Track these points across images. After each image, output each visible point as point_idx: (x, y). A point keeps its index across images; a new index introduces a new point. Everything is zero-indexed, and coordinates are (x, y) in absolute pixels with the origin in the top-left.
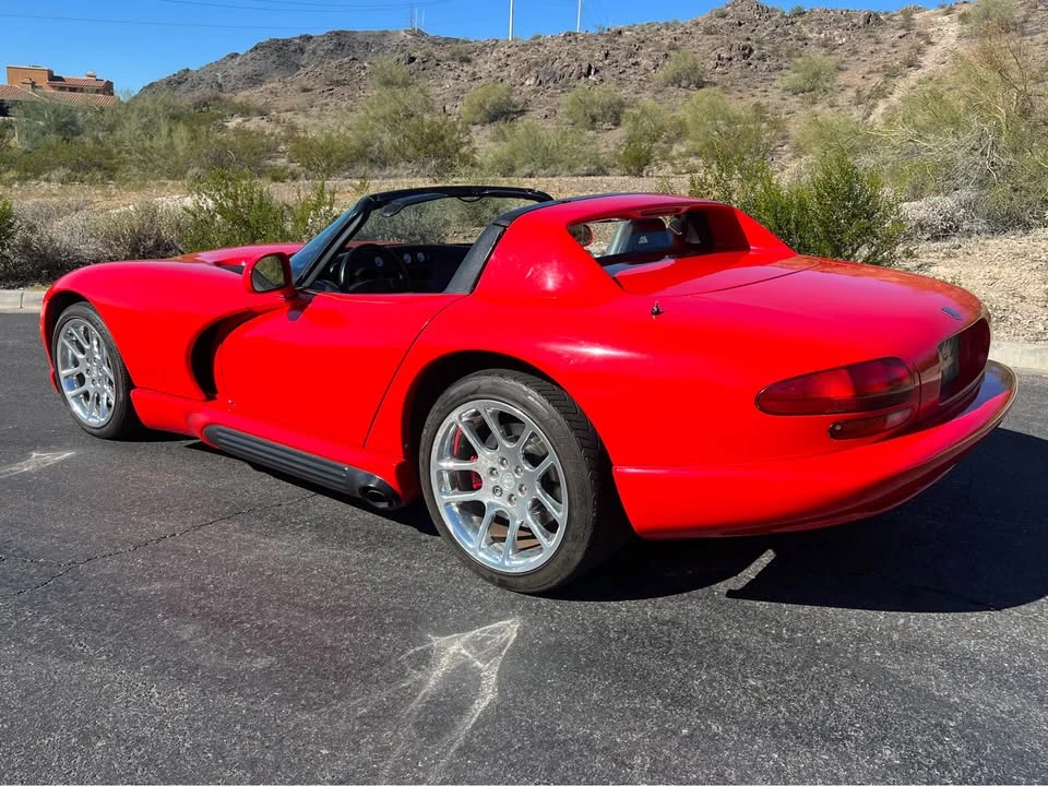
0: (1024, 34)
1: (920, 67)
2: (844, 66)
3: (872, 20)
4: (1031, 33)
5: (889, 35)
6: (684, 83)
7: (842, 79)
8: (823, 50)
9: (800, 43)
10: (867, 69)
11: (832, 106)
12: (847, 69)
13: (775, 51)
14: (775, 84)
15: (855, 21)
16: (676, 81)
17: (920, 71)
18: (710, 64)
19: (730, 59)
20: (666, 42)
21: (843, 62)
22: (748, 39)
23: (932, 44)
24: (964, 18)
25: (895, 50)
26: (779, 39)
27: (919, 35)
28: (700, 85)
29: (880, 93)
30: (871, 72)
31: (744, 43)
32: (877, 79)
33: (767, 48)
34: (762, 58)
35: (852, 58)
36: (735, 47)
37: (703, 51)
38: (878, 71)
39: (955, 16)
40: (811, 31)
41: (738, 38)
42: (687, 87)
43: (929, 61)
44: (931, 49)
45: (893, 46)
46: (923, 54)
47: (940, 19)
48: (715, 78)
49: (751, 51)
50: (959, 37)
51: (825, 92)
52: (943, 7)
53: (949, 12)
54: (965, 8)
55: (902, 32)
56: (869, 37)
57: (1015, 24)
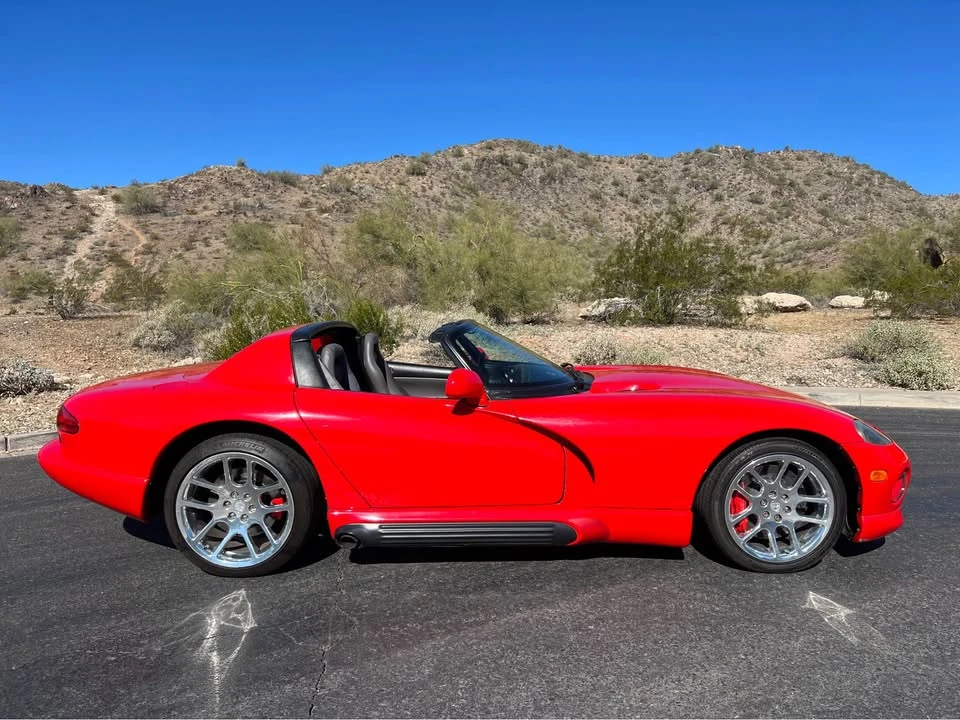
0: (166, 215)
1: (92, 233)
2: (23, 227)
3: (37, 191)
4: (171, 215)
5: (59, 206)
7: (25, 237)
10: (45, 231)
11: (24, 260)
12: (25, 230)
15: (23, 191)
17: (93, 236)
21: (21, 223)
23: (97, 216)
24: (117, 199)
25: (65, 217)
27: (83, 207)
29: (66, 251)
30: (49, 233)
32: (58, 242)
35: (28, 221)
38: (56, 233)
39: (109, 197)
43: (98, 225)
44: (95, 219)
45: (63, 214)
46: (92, 223)
47: (96, 197)
50: (117, 212)
51: (12, 247)
52: (96, 188)
53: (102, 192)
54: (114, 192)
55: (68, 204)
56: (39, 205)
57: (157, 207)
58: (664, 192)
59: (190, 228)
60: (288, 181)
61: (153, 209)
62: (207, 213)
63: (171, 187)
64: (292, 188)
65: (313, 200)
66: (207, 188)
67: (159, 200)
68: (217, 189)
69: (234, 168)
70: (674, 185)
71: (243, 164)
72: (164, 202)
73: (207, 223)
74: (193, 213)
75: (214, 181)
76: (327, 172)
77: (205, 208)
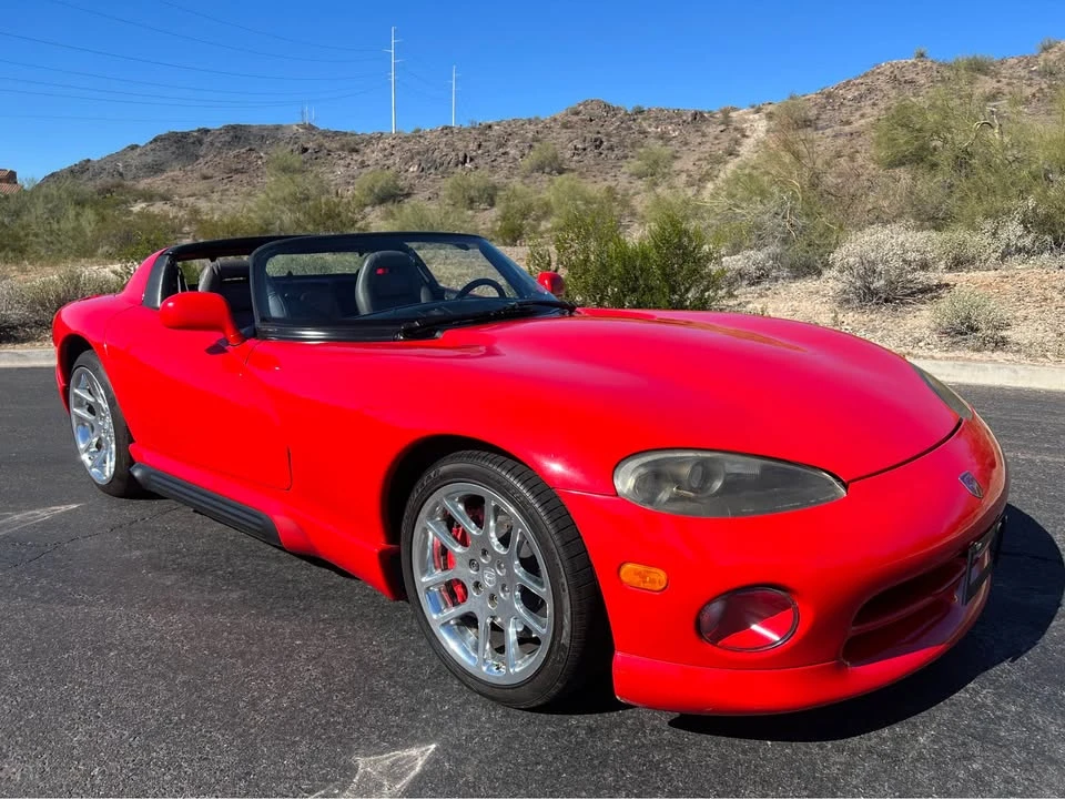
0: (816, 129)
1: (738, 156)
2: (678, 155)
3: (697, 116)
4: (822, 128)
5: (713, 130)
6: (547, 170)
7: (677, 165)
8: (661, 142)
9: (642, 136)
10: (696, 157)
11: (670, 188)
12: (680, 157)
13: (621, 142)
14: (623, 170)
15: (685, 118)
16: (540, 168)
17: (740, 158)
18: (568, 154)
19: (585, 149)
20: (530, 135)
21: (677, 152)
22: (599, 133)
23: (747, 137)
24: (770, 116)
25: (718, 142)
26: (624, 133)
27: (736, 129)
28: (561, 172)
30: (699, 160)
31: (596, 136)
32: (706, 167)
33: (614, 140)
34: (611, 148)
35: (684, 148)
36: (588, 139)
37: (562, 143)
38: (705, 159)
39: (763, 114)
40: (650, 126)
41: (590, 132)
42: (550, 173)
43: (747, 149)
44: (746, 141)
45: (716, 138)
46: (740, 145)
47: (751, 117)
48: (573, 165)
49: (602, 142)
50: (768, 131)
51: (664, 176)
52: (753, 107)
53: (757, 112)
54: (770, 108)
55: (722, 127)
56: (697, 131)
57: (810, 121)
59: (840, 141)
60: (979, 68)
61: (807, 123)
62: (863, 121)
63: (829, 96)
64: (983, 77)
65: (1006, 89)
66: (870, 91)
67: (812, 113)
68: (881, 90)
69: (910, 62)
71: (922, 55)
72: (819, 114)
73: (859, 134)
74: (848, 123)
75: (882, 83)
76: (1045, 49)
77: (862, 116)
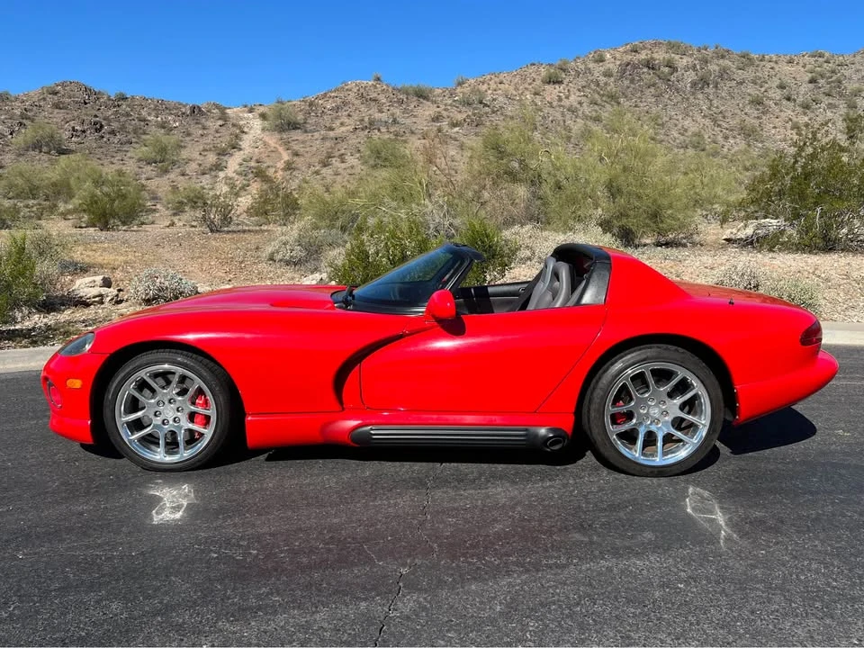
0: (306, 132)
1: (240, 149)
2: (182, 144)
3: (195, 110)
4: (311, 131)
5: (213, 124)
6: (45, 149)
7: (184, 154)
8: (163, 131)
9: (142, 123)
10: (201, 148)
11: (183, 175)
12: (185, 147)
13: (123, 128)
14: (129, 154)
15: (183, 110)
16: (37, 146)
17: (242, 152)
18: (65, 135)
19: (84, 132)
20: (18, 112)
21: (182, 141)
22: (96, 116)
23: (246, 133)
24: (263, 116)
25: (219, 135)
26: (123, 119)
27: (234, 125)
28: (62, 152)
29: (218, 167)
30: (205, 150)
31: (94, 119)
32: (212, 158)
33: (115, 125)
34: (113, 133)
35: (188, 139)
36: (87, 122)
37: (55, 122)
38: (210, 150)
39: (256, 114)
40: (149, 114)
41: (87, 115)
42: (48, 153)
43: (246, 143)
44: (245, 136)
45: (217, 132)
46: (241, 140)
47: (246, 115)
48: (73, 147)
49: (102, 126)
50: (263, 130)
51: (174, 163)
52: (245, 107)
53: (251, 111)
54: (262, 109)
55: (221, 122)
56: (197, 123)
57: (299, 124)
58: (841, 95)
59: (328, 144)
60: (422, 95)
61: (294, 126)
62: (343, 129)
63: (311, 104)
64: (425, 101)
65: (445, 114)
66: (345, 104)
67: (300, 117)
68: (353, 105)
69: (370, 83)
70: (856, 86)
71: (378, 79)
72: (306, 119)
73: (343, 139)
74: (331, 129)
75: (352, 97)
76: (460, 84)
77: (342, 124)
